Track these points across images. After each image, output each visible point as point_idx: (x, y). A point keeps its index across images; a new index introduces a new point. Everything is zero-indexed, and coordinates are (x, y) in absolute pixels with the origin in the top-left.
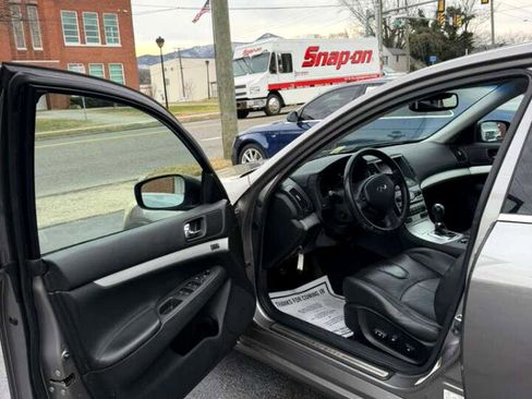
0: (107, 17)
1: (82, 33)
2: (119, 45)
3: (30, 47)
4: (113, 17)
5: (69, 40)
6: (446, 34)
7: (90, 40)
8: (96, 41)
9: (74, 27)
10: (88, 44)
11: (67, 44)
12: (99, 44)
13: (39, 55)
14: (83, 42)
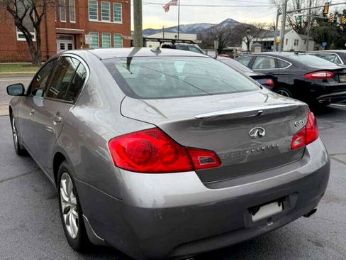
0: (116, 5)
1: (100, 14)
2: (121, 23)
3: (68, 20)
4: (119, 6)
5: (91, 17)
6: (341, 27)
7: (104, 19)
8: (108, 19)
9: (95, 10)
10: (103, 21)
11: (90, 20)
12: (109, 22)
13: (73, 26)
14: (100, 19)
